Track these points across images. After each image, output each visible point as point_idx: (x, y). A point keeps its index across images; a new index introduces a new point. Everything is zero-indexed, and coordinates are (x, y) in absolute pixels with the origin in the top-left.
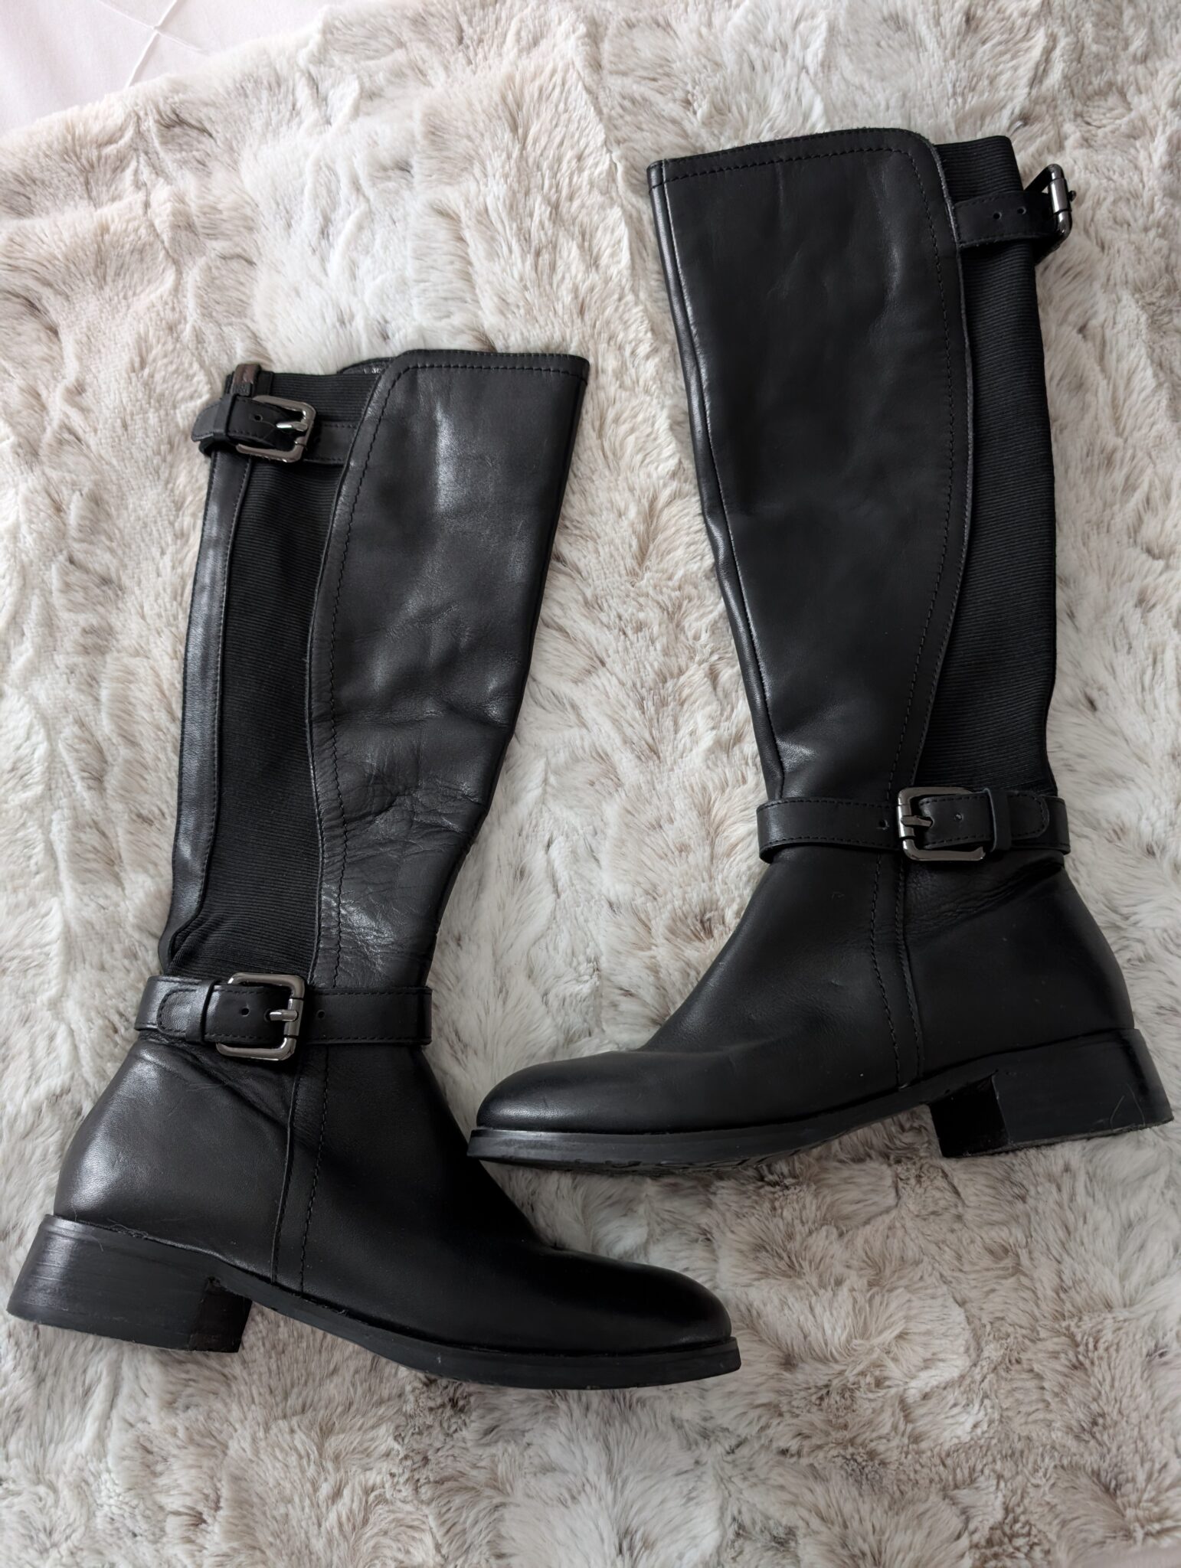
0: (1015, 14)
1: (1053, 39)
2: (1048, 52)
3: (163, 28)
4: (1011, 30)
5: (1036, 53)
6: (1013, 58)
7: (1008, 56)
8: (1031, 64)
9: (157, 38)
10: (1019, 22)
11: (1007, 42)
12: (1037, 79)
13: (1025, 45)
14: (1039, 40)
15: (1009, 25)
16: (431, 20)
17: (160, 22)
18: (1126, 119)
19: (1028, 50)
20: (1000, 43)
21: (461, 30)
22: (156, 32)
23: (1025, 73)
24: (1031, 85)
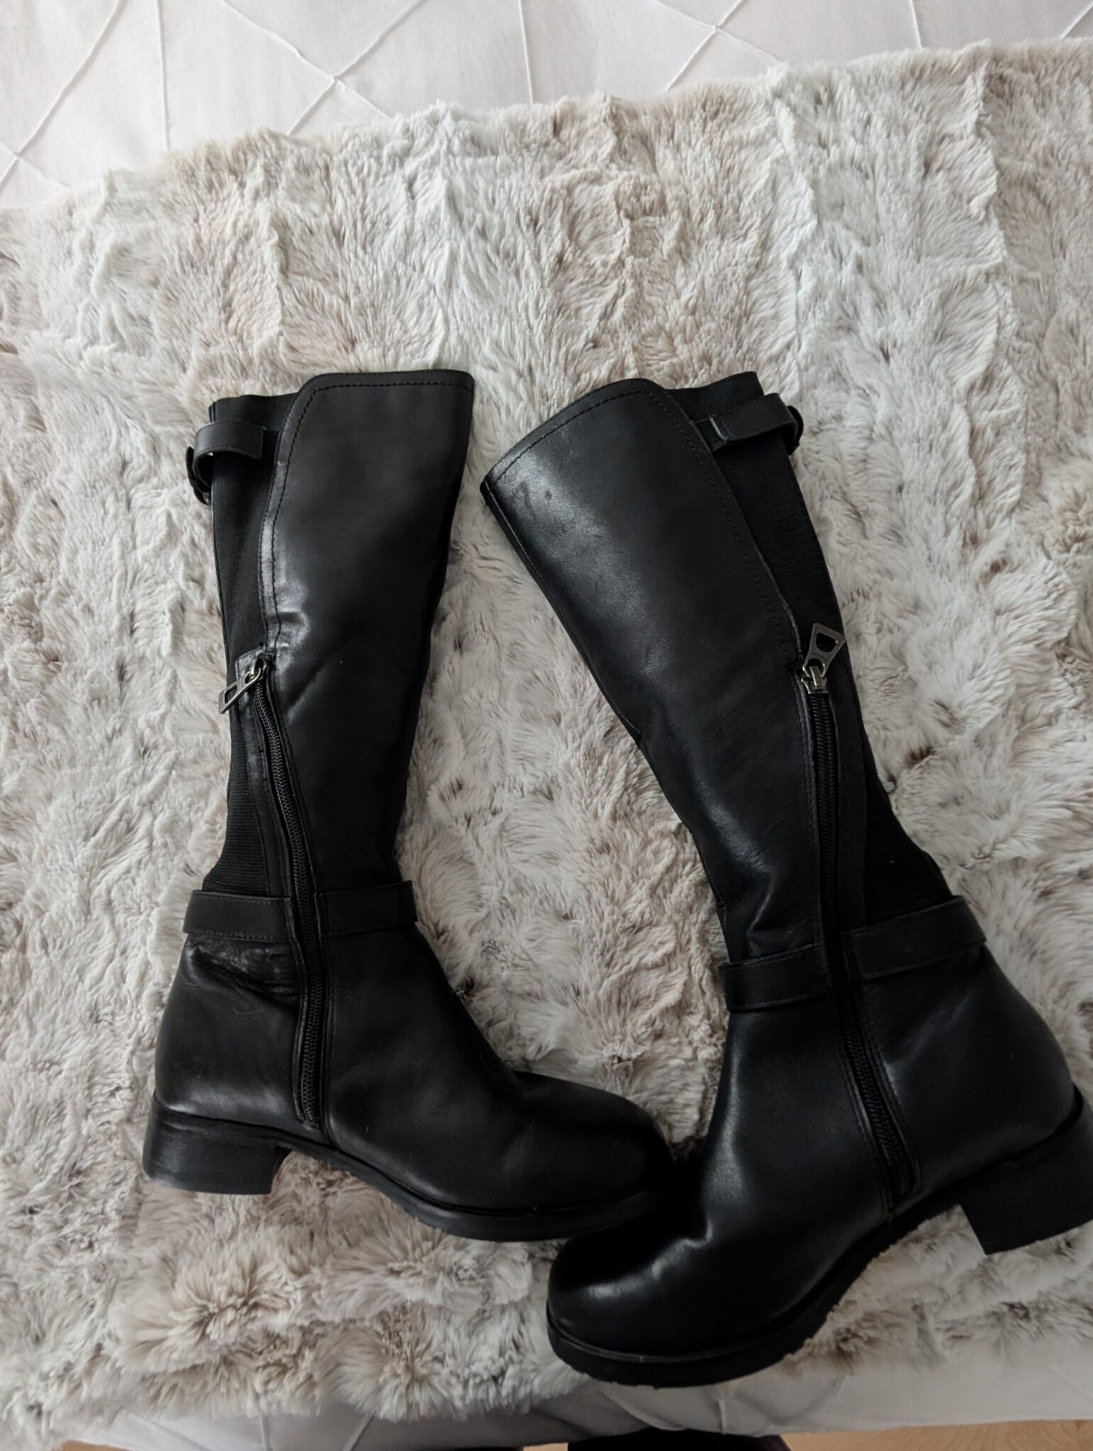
0: (598, 263)
1: (623, 288)
2: (616, 297)
3: (21, 154)
4: (593, 276)
5: (609, 296)
6: (591, 296)
7: (587, 295)
8: (603, 303)
9: (17, 162)
10: (600, 270)
11: (588, 283)
12: (606, 315)
13: (601, 289)
14: (612, 288)
15: (591, 271)
16: (177, 207)
17: (19, 150)
18: (667, 363)
19: (601, 294)
20: (582, 284)
21: (198, 215)
22: (16, 158)
23: (598, 310)
24: (601, 319)
